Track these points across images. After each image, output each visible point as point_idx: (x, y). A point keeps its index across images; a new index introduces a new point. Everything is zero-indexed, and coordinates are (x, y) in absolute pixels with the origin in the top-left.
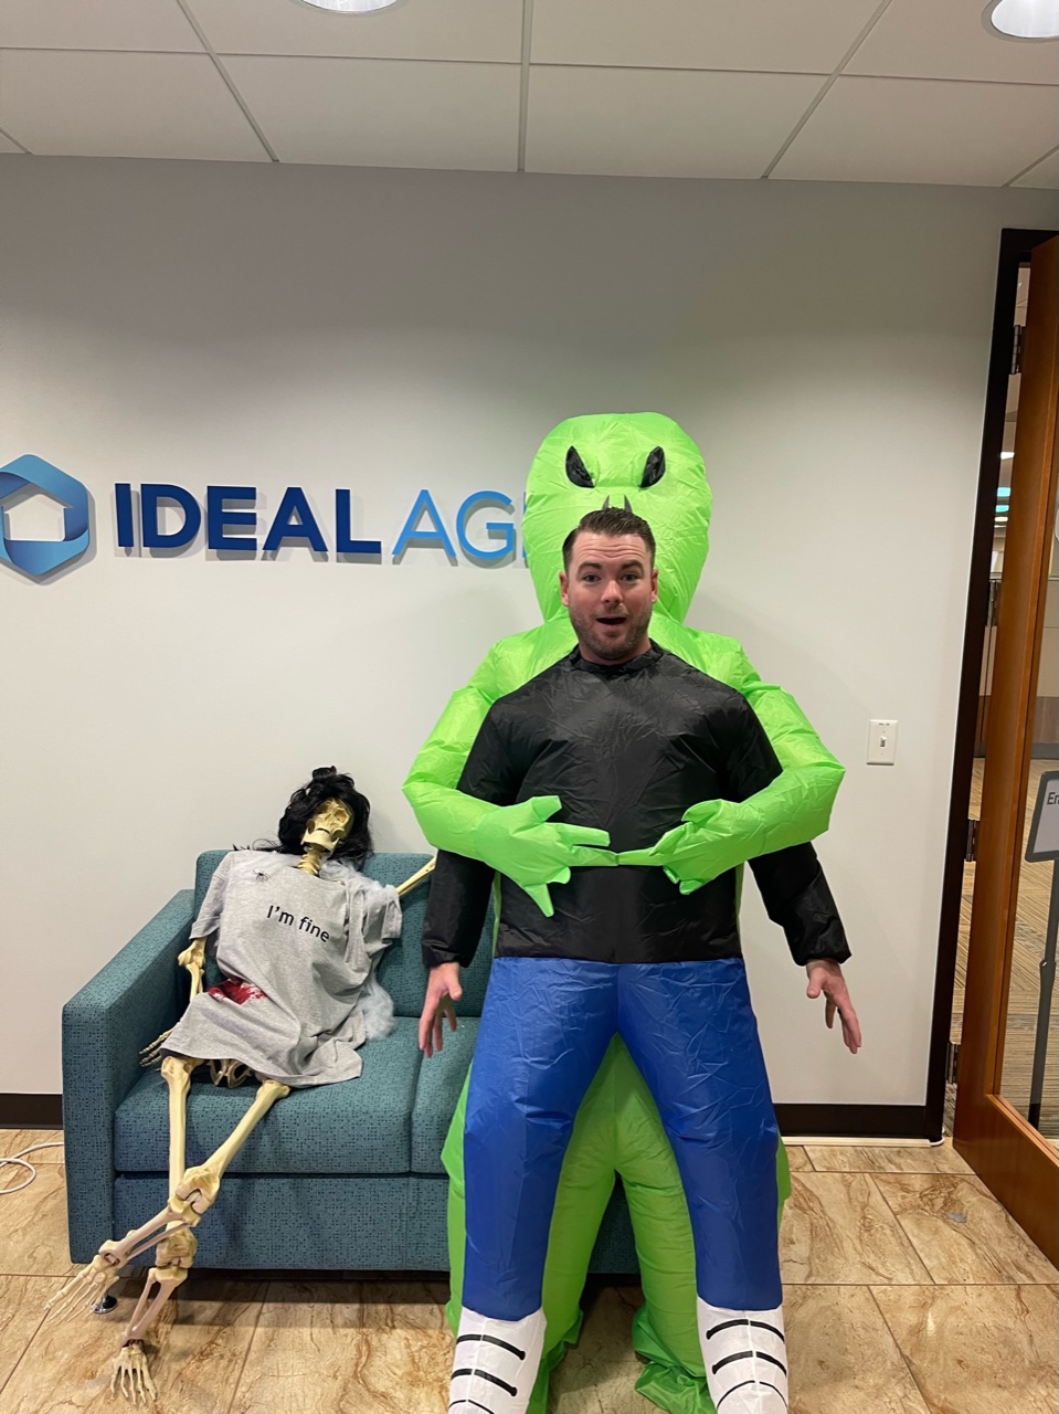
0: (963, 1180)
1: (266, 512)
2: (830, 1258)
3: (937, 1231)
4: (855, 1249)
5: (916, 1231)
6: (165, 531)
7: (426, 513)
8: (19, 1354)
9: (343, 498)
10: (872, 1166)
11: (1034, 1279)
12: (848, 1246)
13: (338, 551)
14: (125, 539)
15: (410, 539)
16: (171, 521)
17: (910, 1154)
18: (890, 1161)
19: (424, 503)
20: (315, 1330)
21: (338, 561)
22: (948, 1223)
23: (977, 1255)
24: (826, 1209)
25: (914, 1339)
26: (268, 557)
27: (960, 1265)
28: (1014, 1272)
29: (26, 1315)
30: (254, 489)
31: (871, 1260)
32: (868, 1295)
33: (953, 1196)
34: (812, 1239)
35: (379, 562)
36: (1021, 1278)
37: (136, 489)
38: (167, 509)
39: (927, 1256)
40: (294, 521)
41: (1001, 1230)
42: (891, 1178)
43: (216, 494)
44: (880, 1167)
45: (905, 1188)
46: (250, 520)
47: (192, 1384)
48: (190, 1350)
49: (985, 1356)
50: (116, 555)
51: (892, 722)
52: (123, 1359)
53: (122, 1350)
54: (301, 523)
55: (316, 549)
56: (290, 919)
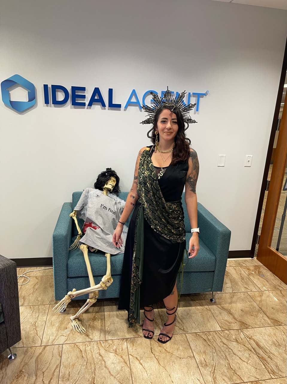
0: (261, 267)
1: (89, 94)
2: (236, 286)
3: (258, 279)
4: (241, 284)
5: (254, 279)
6: (58, 99)
7: (134, 96)
8: (44, 325)
9: (111, 91)
10: (239, 264)
11: (283, 289)
13: (109, 106)
14: (47, 102)
15: (129, 104)
16: (61, 97)
17: (247, 261)
18: (243, 263)
19: (134, 93)
20: (120, 312)
21: (108, 110)
22: (260, 277)
23: (269, 284)
24: (233, 276)
25: (261, 304)
26: (89, 108)
27: (266, 286)
28: (278, 287)
29: (42, 315)
30: (85, 88)
31: (246, 286)
32: (247, 294)
33: (260, 271)
34: (231, 282)
35: (120, 110)
36: (281, 288)
37: (50, 86)
38: (59, 93)
39: (258, 284)
40: (96, 98)
41: (273, 278)
42: (245, 267)
43: (74, 89)
44: (242, 265)
45: (248, 269)
46: (84, 97)
47: (93, 328)
48: (89, 319)
49: (278, 307)
50: (44, 106)
51: (251, 156)
52: (74, 323)
53: (73, 321)
54: (99, 98)
55: (103, 106)
56: (106, 208)
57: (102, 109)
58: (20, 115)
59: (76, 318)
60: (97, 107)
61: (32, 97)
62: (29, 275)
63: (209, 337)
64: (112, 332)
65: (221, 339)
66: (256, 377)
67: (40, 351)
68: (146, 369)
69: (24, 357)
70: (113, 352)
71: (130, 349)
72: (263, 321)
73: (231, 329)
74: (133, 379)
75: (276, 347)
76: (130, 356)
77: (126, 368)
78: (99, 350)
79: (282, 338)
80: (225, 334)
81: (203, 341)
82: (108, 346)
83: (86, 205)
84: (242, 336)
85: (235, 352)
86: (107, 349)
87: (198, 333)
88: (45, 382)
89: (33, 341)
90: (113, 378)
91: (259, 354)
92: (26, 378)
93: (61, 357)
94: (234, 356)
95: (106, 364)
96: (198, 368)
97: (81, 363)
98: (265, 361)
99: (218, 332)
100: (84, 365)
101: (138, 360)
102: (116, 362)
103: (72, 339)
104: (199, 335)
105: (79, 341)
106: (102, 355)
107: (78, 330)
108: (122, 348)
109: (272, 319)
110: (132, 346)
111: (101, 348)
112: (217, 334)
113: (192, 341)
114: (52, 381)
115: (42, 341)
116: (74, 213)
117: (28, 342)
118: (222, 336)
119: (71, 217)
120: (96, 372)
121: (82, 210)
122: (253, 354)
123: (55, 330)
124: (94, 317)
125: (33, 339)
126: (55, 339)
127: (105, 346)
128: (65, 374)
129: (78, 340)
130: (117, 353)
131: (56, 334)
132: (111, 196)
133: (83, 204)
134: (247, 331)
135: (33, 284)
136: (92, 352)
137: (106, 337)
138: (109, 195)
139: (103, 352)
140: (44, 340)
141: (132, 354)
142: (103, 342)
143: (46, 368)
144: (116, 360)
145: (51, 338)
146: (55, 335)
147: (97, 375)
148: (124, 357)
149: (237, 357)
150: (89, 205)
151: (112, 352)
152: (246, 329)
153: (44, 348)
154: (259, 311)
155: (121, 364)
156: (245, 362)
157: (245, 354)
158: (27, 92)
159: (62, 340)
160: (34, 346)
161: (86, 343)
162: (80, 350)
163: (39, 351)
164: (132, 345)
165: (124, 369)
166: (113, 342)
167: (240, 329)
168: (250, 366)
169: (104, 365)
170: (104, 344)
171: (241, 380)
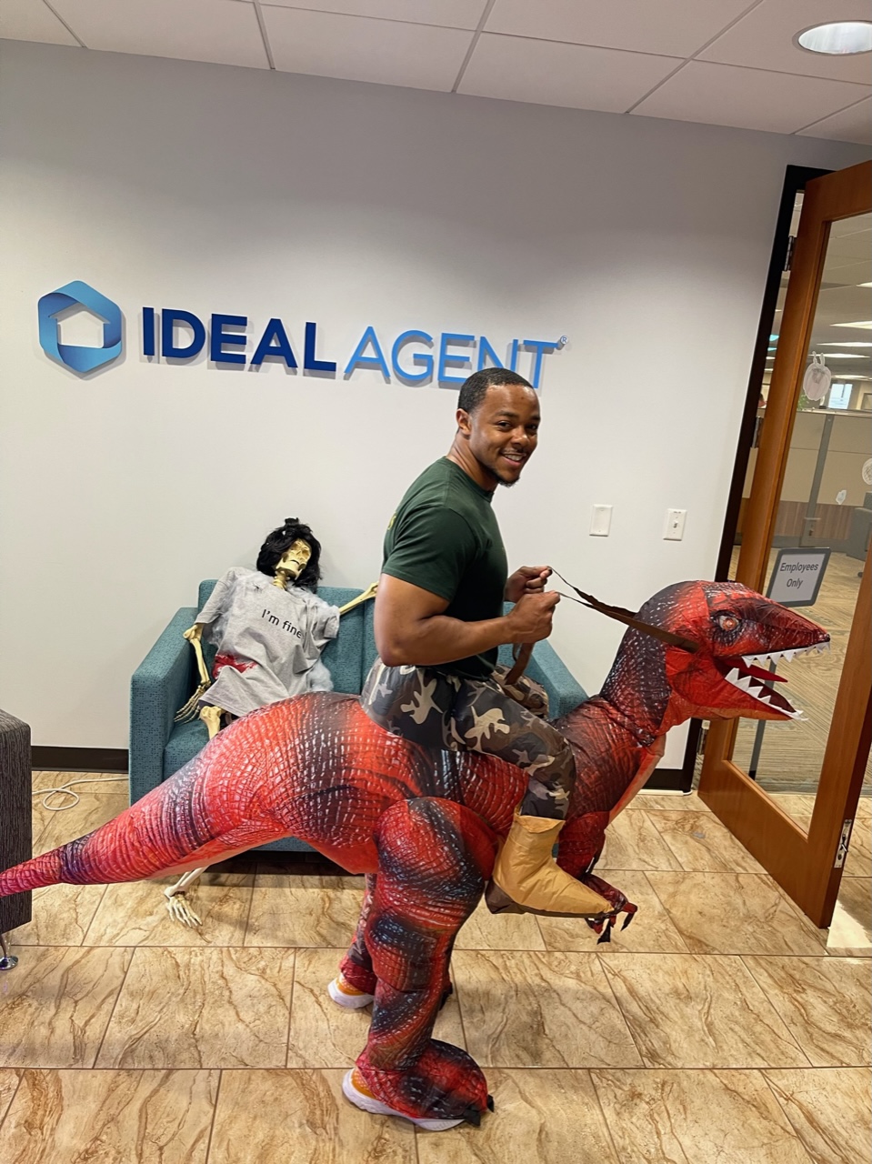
0: (703, 815)
1: (254, 335)
2: (619, 856)
3: (686, 843)
4: (635, 851)
5: (673, 842)
6: (177, 344)
8: (97, 903)
9: (311, 329)
10: (646, 805)
11: (747, 870)
12: (630, 850)
13: (305, 367)
14: (149, 350)
15: (358, 362)
16: (183, 338)
17: (669, 799)
18: (657, 803)
19: (370, 336)
20: (293, 890)
21: (304, 375)
22: (693, 838)
23: (712, 856)
25: (672, 900)
26: (254, 369)
27: (701, 861)
28: (734, 866)
31: (645, 857)
32: (643, 876)
33: (697, 824)
35: (334, 378)
36: (739, 870)
37: (158, 312)
38: (180, 329)
39: (681, 856)
40: (273, 344)
41: (727, 843)
42: (658, 813)
43: (218, 320)
44: (651, 807)
47: (220, 918)
48: (212, 900)
49: (716, 911)
50: (141, 361)
51: (683, 511)
52: (174, 902)
53: (171, 898)
54: (279, 346)
55: (289, 366)
56: (276, 621)
57: (288, 374)
58: (80, 380)
59: (178, 893)
60: (275, 368)
61: (113, 338)
62: (80, 788)
63: (508, 963)
64: (263, 931)
65: (538, 969)
66: (602, 1061)
67: (78, 957)
68: (328, 1016)
69: (35, 967)
70: (257, 973)
71: (300, 972)
72: (664, 938)
73: (571, 949)
74: (292, 1033)
75: (678, 1001)
76: (296, 986)
77: (279, 1008)
78: (222, 966)
79: (703, 984)
80: (552, 959)
81: (490, 969)
82: (246, 959)
83: (227, 610)
84: (597, 966)
85: (565, 1001)
86: (243, 965)
87: (484, 952)
88: (76, 1022)
89: (63, 935)
90: (244, 1026)
91: (627, 1011)
92: (31, 1010)
93: (126, 973)
94: (562, 1008)
95: (233, 997)
96: (460, 1026)
97: (173, 990)
98: (640, 1027)
99: (536, 955)
100: (179, 994)
101: (314, 995)
102: (258, 994)
103: (160, 938)
104: (482, 955)
105: (177, 943)
106: (227, 977)
107: (180, 919)
108: (280, 967)
109: (690, 937)
110: (306, 965)
111: (227, 962)
112: (531, 956)
113: (463, 967)
114: (93, 1020)
115: (85, 937)
116: (196, 630)
117: (52, 936)
118: (543, 962)
119: (188, 639)
120: (203, 1011)
121: (215, 622)
122: (611, 1011)
123: (122, 914)
124: (226, 895)
125: (65, 930)
126: (118, 934)
127: (238, 960)
128: (127, 1009)
129: (175, 940)
130: (266, 977)
131: (123, 924)
132: (296, 593)
133: (219, 609)
134: (612, 958)
135: (86, 810)
136: (203, 969)
137: (246, 940)
138: (292, 590)
139: (230, 970)
140: (92, 936)
141: (302, 982)
142: (236, 951)
143: (85, 993)
144: (259, 990)
145: (108, 931)
146: (119, 927)
147: (205, 1019)
148: (280, 986)
149: (568, 1012)
150: (235, 610)
151: (253, 972)
152: (611, 954)
153: (88, 952)
154: (661, 915)
155: (270, 998)
156: (584, 1023)
157: (592, 1008)
158: (102, 323)
159: (134, 937)
160: (64, 944)
161: (192, 949)
162: (176, 962)
163: (73, 956)
164: (307, 963)
165: (276, 1010)
166: (261, 953)
167: (596, 952)
168: (596, 1036)
169: (226, 998)
170: (237, 955)
171: (562, 1063)
